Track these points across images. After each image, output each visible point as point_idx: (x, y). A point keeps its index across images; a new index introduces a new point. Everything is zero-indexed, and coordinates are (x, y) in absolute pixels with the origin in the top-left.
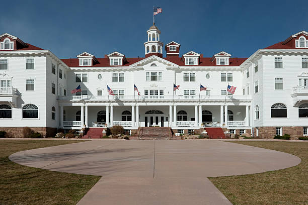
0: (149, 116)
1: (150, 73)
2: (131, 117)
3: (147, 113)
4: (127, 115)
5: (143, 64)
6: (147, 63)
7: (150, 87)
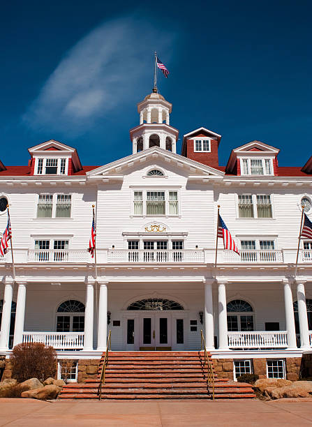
0: (138, 316)
1: (145, 194)
2: (83, 319)
3: (134, 307)
4: (72, 315)
5: (128, 170)
6: (138, 166)
7: (144, 231)
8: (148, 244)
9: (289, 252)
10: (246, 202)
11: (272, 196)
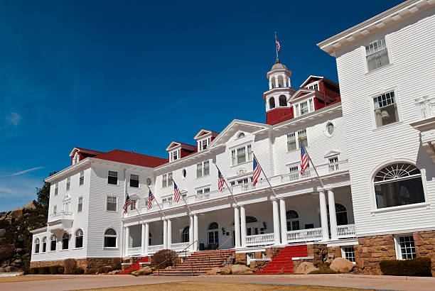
1: (236, 151)
5: (227, 139)
6: (231, 134)
7: (236, 175)
8: (240, 182)
9: (321, 167)
10: (292, 139)
11: (307, 129)
